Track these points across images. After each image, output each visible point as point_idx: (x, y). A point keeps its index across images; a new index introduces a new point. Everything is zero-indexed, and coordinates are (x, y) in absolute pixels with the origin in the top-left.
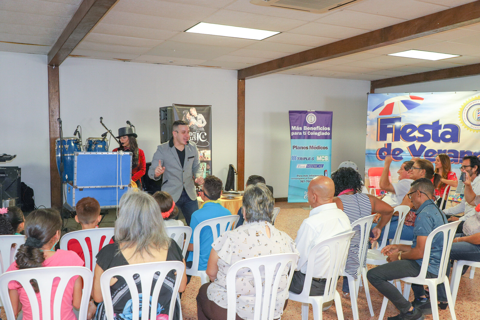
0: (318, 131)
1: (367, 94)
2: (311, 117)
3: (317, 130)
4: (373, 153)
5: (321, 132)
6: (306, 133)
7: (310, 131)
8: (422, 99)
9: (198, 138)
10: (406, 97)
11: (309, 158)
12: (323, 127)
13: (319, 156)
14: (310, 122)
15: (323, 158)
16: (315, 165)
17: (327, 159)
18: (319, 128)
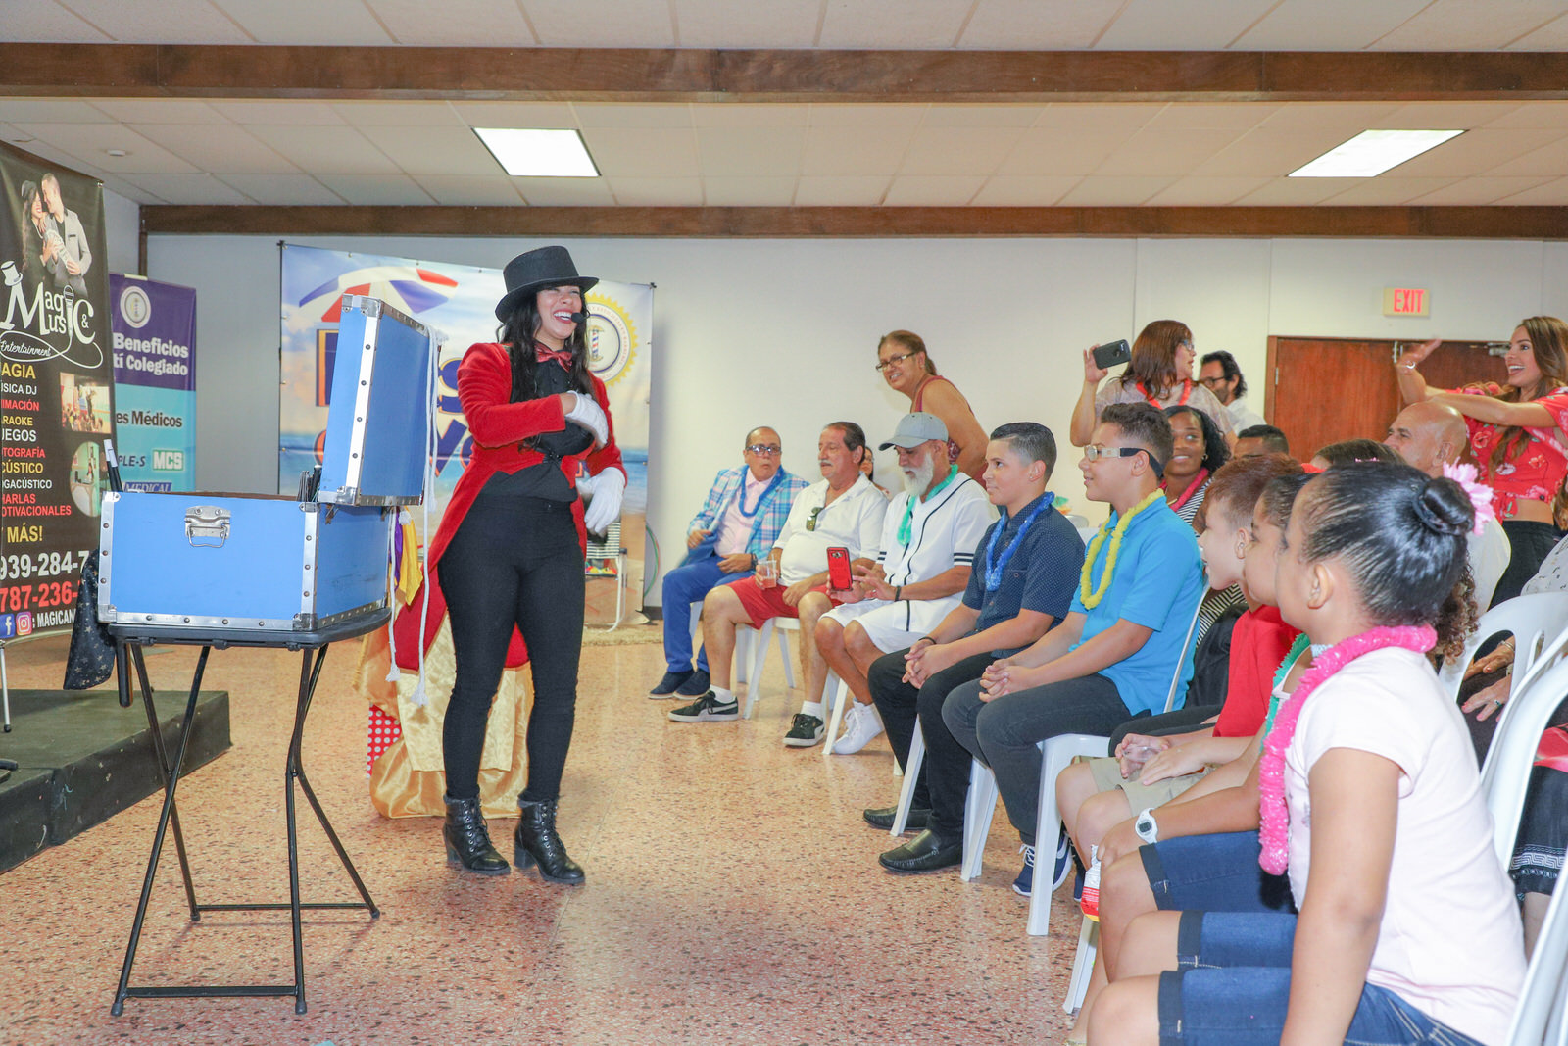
0: (154, 357)
1: (278, 244)
2: (136, 301)
3: (153, 352)
4: (304, 444)
5: (164, 360)
6: (121, 359)
7: (132, 352)
8: (451, 283)
9: (70, 326)
10: (408, 271)
11: (131, 457)
12: (171, 342)
13: (159, 452)
14: (134, 318)
15: (170, 460)
16: (149, 484)
17: (180, 461)
18: (159, 345)
